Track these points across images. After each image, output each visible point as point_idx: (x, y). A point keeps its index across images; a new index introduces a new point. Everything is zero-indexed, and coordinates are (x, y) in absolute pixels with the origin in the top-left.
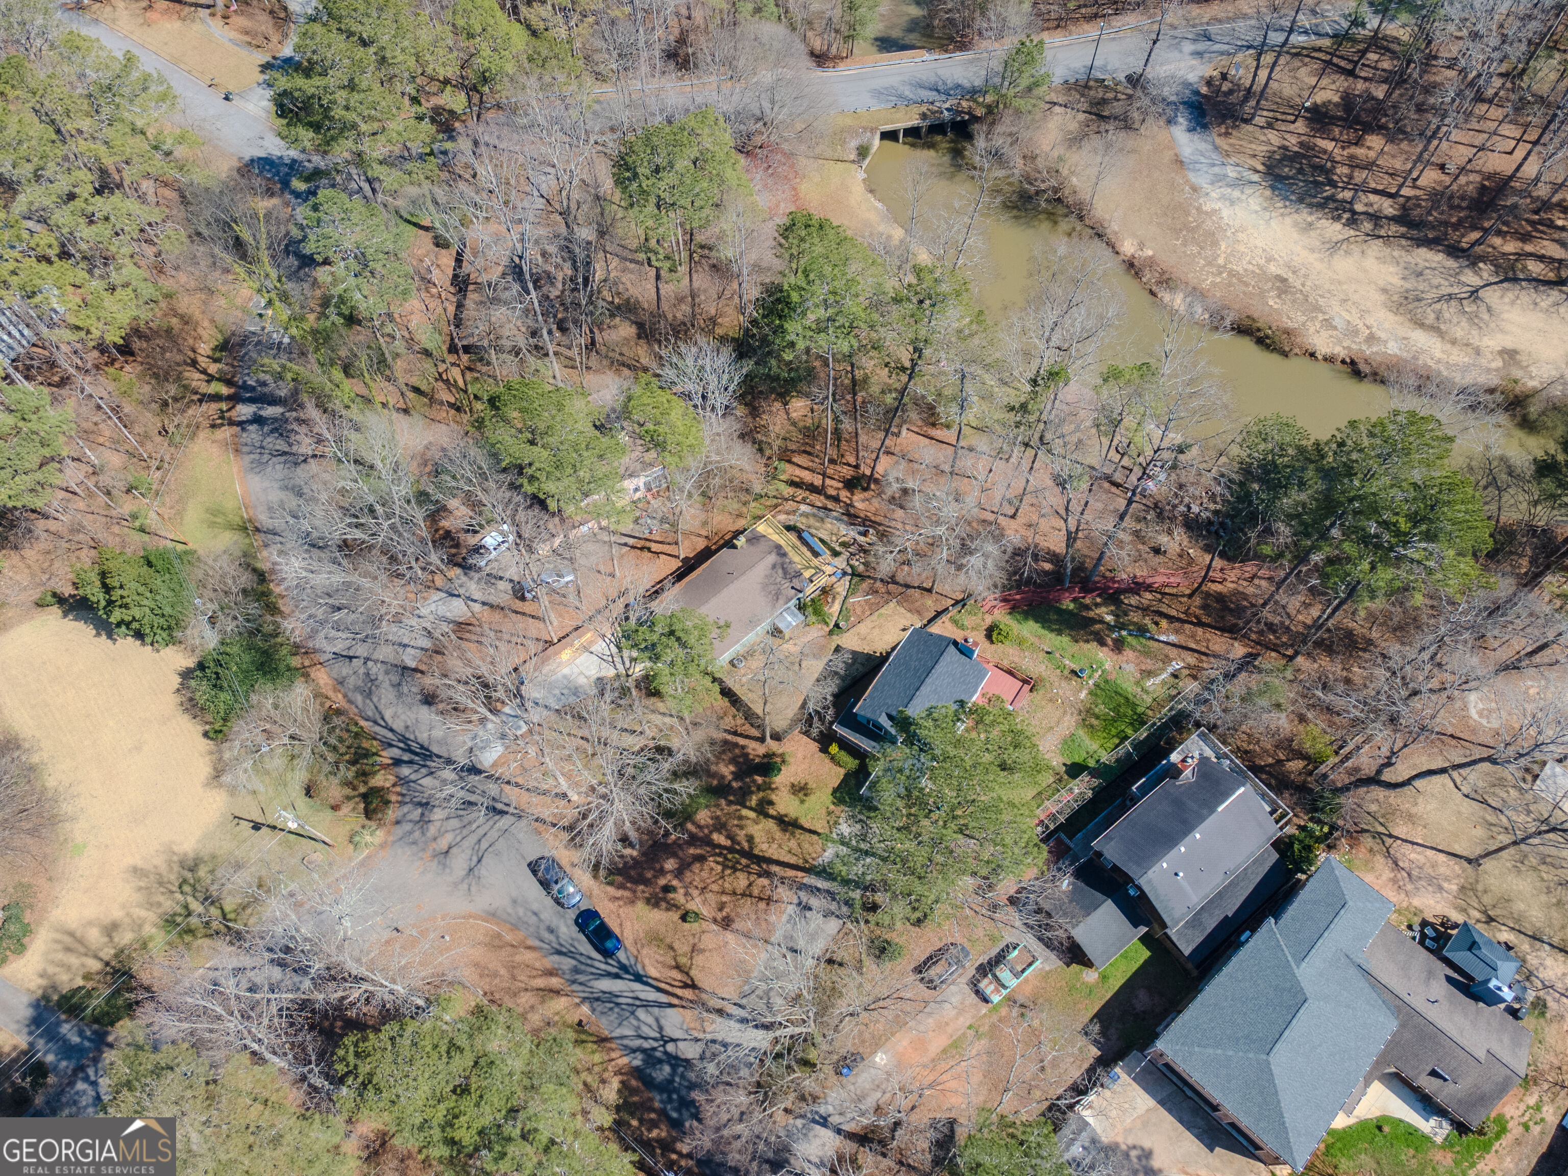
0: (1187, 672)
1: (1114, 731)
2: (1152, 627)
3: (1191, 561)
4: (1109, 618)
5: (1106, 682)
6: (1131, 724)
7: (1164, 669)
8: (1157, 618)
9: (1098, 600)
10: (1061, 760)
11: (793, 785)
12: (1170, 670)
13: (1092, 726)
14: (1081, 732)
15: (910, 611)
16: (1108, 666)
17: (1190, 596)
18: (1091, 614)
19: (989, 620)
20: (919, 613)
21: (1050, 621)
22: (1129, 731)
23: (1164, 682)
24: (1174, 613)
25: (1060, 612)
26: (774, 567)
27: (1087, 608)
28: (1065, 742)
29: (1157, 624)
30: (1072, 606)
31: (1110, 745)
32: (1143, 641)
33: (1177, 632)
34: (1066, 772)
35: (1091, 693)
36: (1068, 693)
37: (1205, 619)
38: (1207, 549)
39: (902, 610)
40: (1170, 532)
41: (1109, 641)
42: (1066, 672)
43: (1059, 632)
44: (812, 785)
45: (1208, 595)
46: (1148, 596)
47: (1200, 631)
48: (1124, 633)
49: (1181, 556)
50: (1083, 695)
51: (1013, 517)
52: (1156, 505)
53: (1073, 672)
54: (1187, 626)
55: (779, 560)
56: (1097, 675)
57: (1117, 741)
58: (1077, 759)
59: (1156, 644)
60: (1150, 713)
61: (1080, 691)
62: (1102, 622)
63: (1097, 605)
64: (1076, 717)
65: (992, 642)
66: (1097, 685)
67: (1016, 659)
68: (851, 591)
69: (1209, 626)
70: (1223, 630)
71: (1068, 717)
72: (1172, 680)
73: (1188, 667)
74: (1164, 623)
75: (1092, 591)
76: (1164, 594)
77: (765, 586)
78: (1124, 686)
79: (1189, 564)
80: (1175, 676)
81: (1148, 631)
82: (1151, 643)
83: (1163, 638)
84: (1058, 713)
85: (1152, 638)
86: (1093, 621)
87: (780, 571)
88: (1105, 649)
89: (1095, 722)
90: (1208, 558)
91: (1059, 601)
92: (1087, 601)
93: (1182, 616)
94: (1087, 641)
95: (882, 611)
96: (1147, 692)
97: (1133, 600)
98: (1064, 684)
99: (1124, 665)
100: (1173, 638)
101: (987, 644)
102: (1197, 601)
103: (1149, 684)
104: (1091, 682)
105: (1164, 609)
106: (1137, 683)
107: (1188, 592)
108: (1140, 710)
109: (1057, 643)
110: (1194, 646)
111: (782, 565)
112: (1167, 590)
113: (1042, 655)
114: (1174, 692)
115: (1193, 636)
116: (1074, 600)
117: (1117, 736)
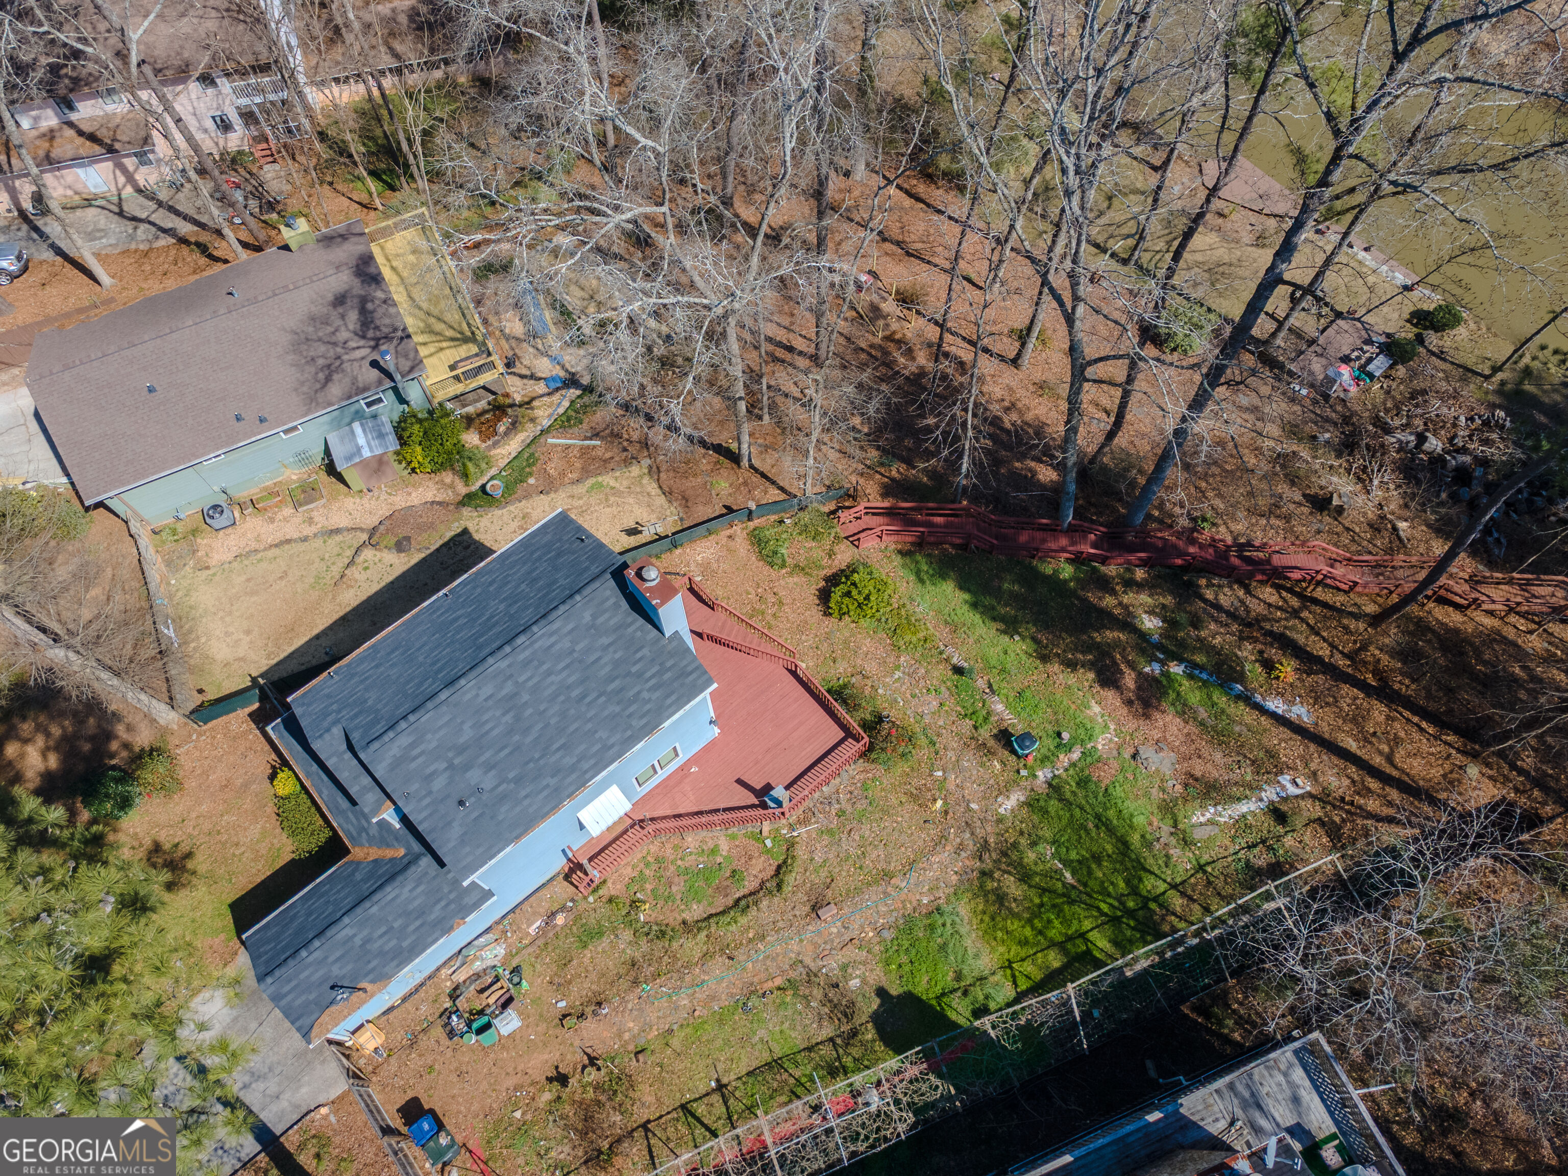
0: (1317, 811)
1: (1056, 932)
2: (1254, 671)
3: (1398, 543)
4: (1150, 624)
5: (1083, 782)
6: (1114, 921)
7: (1254, 787)
8: (1273, 653)
9: (1140, 574)
10: (877, 976)
11: (157, 848)
12: (1270, 794)
13: (1001, 898)
14: (964, 909)
15: (668, 493)
16: (1102, 743)
17: (1376, 620)
18: (1109, 601)
19: (844, 555)
20: (685, 501)
21: (997, 593)
22: (1101, 942)
23: (1242, 824)
24: (1323, 651)
25: (1032, 578)
26: (340, 300)
27: (1105, 585)
28: (907, 925)
29: (1269, 665)
30: (1067, 571)
31: (1032, 970)
32: (1221, 700)
33: (1316, 698)
34: (876, 1018)
35: (1031, 804)
36: (972, 790)
37: (1401, 684)
38: (1440, 529)
39: (652, 487)
40: (1363, 478)
41: (1129, 680)
42: (985, 733)
43: (1010, 627)
44: (199, 863)
45: (1421, 627)
46: (1269, 594)
47: (1379, 712)
48: (1176, 669)
49: (1375, 527)
50: (1009, 803)
51: (1015, 362)
52: (1346, 420)
53: (1005, 737)
54: (1345, 689)
55: (358, 288)
56: (1064, 760)
57: (1055, 960)
58: (923, 987)
59: (1249, 716)
60: (1177, 902)
61: (1005, 790)
62: (1127, 624)
63: (1130, 584)
64: (964, 861)
65: (827, 614)
66: (1054, 787)
67: (871, 667)
68: (565, 423)
69: (1408, 703)
70: (1442, 722)
71: (943, 856)
72: (1269, 823)
73: (1322, 797)
74: (1288, 669)
75: (1132, 549)
76: (1308, 601)
77: (301, 341)
78: (1130, 806)
79: (1389, 551)
80: (1278, 814)
81: (1241, 677)
82: (1240, 711)
83: (1275, 705)
84: (923, 838)
85: (1246, 699)
86: (1106, 619)
87: (353, 316)
88: (1110, 695)
89: (1012, 886)
90: (1439, 548)
91: (1034, 552)
92: (1111, 570)
93: (1342, 662)
94: (1072, 665)
95: (607, 479)
96: (1186, 842)
97: (1228, 596)
98: (969, 761)
99: (1147, 752)
100: (1301, 712)
101: (814, 614)
102: (1392, 635)
103: (1199, 817)
104: (1042, 775)
105: (1301, 637)
106: (1168, 809)
107: (1371, 608)
108: (1150, 885)
109: (994, 654)
110: (1352, 745)
111: (364, 301)
112: (1319, 593)
113: (941, 672)
114: (1261, 859)
115: (1357, 720)
116: (1078, 560)
117: (1061, 946)
